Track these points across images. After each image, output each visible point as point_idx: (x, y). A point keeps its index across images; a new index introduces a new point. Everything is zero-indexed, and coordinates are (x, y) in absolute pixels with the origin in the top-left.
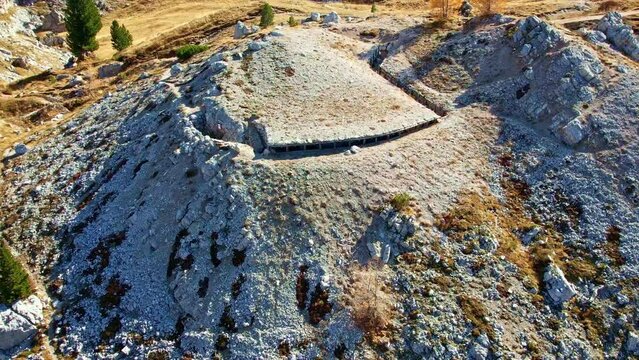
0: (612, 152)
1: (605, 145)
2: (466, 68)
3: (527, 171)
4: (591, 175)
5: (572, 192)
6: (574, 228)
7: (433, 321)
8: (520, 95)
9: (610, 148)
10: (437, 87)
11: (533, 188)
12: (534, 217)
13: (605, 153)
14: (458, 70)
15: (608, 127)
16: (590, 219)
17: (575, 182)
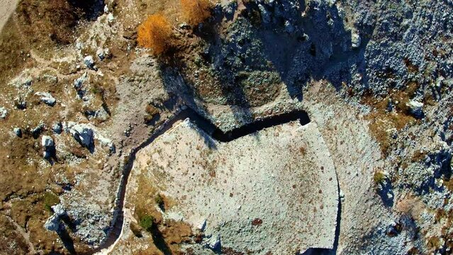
0: (377, 28)
1: (371, 28)
2: (262, 70)
3: (361, 84)
4: (380, 50)
5: (382, 67)
6: (396, 79)
7: (416, 177)
8: (313, 53)
9: (374, 28)
10: (267, 100)
11: (370, 87)
12: (382, 96)
13: (375, 32)
14: (259, 76)
15: (364, 18)
16: (396, 68)
17: (378, 62)
